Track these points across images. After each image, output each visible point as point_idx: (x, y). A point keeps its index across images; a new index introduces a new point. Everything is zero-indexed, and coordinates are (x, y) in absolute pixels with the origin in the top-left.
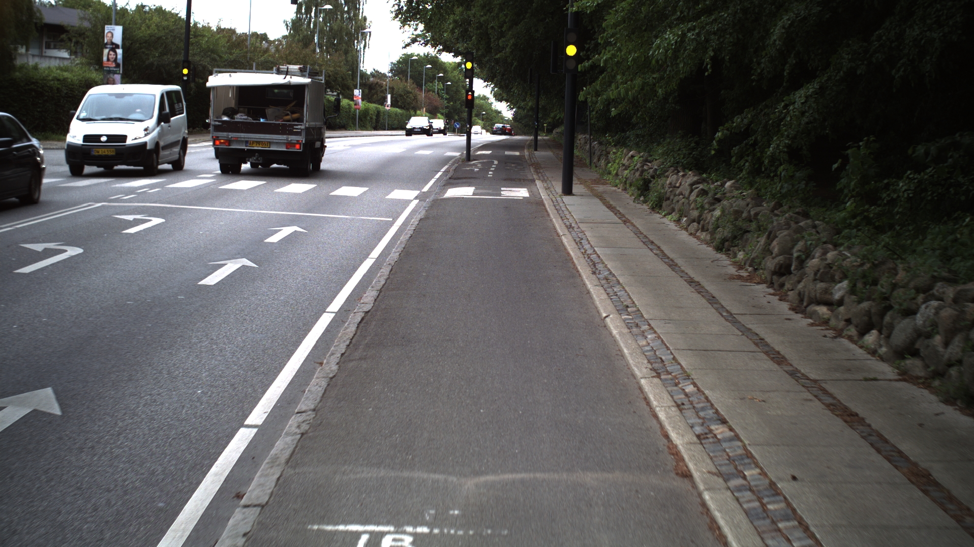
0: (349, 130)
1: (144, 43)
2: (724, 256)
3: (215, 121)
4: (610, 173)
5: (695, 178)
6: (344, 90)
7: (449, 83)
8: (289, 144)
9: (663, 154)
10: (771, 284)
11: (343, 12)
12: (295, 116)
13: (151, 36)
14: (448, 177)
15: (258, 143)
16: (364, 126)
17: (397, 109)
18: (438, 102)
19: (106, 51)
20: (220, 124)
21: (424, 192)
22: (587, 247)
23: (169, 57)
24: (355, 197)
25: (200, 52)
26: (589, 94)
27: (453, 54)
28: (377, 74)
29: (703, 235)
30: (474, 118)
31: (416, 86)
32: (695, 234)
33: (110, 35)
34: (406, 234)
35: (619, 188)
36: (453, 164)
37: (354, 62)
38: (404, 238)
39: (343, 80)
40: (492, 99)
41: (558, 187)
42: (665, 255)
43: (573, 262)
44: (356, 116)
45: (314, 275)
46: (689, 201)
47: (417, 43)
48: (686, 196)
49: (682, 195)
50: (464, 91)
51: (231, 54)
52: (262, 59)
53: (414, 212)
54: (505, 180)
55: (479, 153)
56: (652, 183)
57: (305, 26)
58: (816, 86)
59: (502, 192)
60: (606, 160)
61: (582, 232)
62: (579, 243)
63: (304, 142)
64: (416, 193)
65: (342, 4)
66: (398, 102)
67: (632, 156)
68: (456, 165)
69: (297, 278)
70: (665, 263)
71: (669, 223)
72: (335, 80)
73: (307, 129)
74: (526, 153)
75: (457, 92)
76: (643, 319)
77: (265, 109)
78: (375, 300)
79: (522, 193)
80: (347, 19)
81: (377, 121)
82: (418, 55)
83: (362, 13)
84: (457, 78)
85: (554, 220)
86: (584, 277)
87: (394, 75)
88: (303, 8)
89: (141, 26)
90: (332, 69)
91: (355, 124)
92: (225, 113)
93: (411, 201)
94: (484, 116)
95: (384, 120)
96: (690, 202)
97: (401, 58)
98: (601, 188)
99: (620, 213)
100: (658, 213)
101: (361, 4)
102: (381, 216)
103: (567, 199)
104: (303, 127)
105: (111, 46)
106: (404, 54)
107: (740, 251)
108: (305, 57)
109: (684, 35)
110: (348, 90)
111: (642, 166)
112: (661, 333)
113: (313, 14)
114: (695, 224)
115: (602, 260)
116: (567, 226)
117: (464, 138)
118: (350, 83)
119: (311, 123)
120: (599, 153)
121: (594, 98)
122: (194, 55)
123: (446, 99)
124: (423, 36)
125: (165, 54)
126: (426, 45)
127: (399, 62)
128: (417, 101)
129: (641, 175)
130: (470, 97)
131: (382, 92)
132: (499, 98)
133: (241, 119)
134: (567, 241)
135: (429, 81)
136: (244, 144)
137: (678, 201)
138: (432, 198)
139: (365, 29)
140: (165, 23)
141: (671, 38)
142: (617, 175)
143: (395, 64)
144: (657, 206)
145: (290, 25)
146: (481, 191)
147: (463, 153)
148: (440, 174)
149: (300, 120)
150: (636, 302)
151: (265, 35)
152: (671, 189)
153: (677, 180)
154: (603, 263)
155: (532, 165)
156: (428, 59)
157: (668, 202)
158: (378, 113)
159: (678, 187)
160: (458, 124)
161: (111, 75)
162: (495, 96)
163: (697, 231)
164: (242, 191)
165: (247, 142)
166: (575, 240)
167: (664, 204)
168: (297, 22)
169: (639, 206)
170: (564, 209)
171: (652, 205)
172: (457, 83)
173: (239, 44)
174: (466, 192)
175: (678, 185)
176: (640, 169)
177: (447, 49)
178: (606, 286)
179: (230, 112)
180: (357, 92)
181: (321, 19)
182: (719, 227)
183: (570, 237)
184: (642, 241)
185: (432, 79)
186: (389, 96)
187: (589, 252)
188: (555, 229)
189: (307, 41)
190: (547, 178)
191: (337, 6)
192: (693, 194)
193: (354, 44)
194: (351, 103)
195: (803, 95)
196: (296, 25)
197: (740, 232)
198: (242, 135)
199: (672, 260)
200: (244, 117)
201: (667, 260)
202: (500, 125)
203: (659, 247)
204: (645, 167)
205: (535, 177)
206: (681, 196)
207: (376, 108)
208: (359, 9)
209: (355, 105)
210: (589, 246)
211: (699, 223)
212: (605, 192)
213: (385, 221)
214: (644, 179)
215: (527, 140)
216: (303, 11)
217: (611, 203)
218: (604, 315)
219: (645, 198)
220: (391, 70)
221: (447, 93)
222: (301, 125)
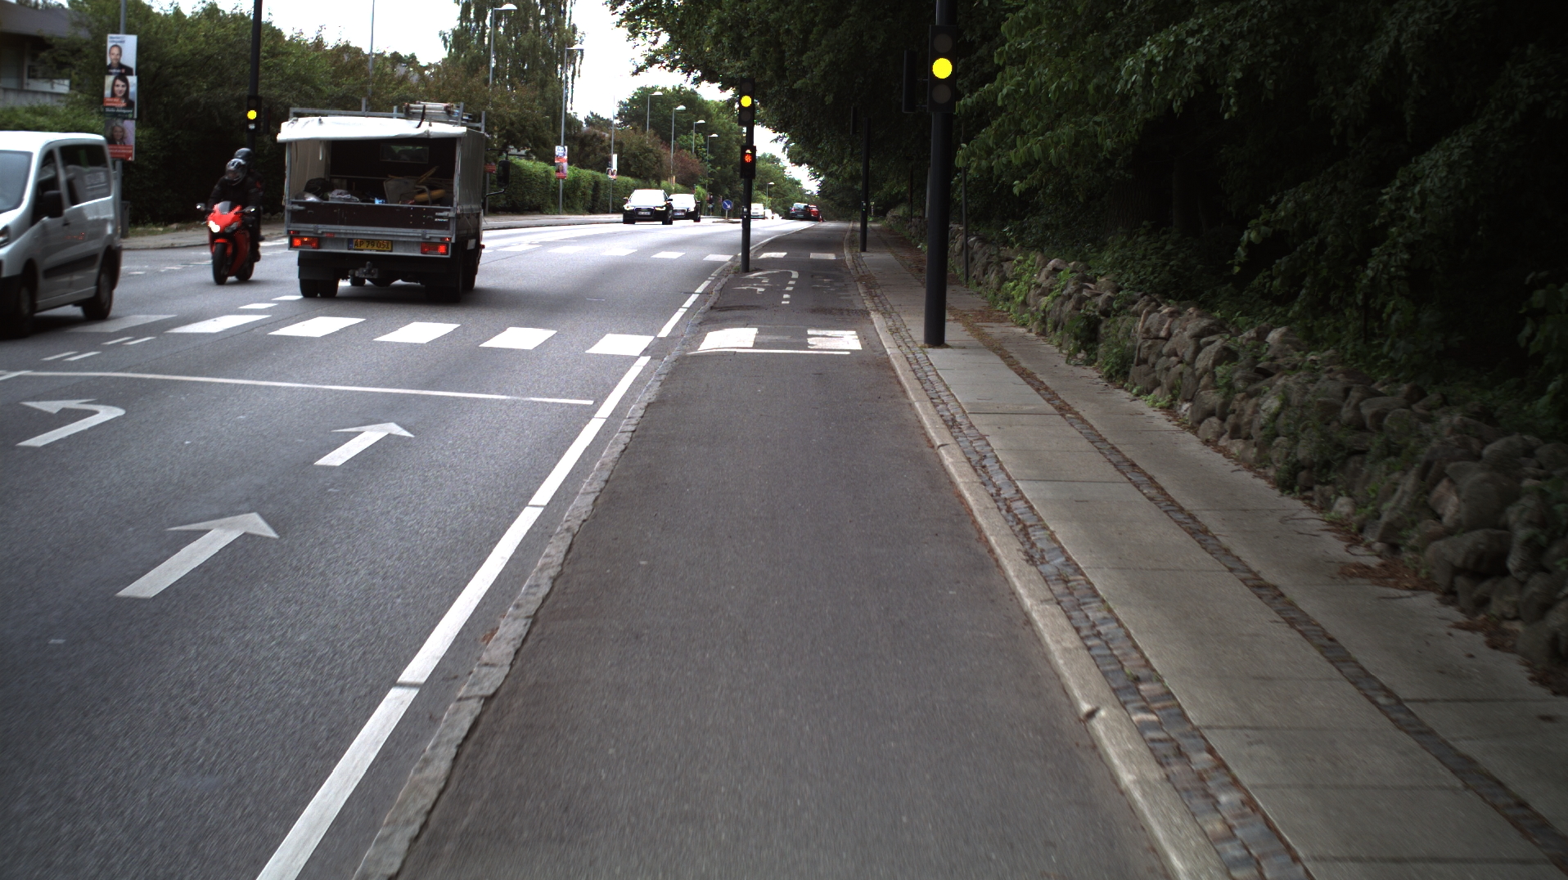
0: (547, 214)
1: (183, 65)
2: (1300, 504)
3: (293, 203)
4: (1008, 298)
5: (1205, 322)
6: (538, 147)
7: (715, 135)
8: (427, 245)
9: (1113, 266)
10: (1449, 595)
11: (538, 18)
12: (437, 193)
13: (194, 55)
14: (708, 305)
15: (371, 242)
16: (572, 207)
17: (629, 179)
18: (696, 165)
19: (109, 80)
20: (302, 208)
21: (661, 339)
22: (999, 479)
23: (226, 90)
24: (527, 351)
25: (283, 81)
26: (973, 154)
27: (719, 84)
28: (595, 121)
29: (1237, 446)
30: (755, 193)
31: (659, 140)
32: (1217, 441)
33: (115, 51)
34: (616, 443)
35: (1030, 331)
36: (718, 279)
37: (554, 98)
38: (610, 453)
39: (536, 129)
40: (785, 161)
41: (917, 329)
42: (1173, 502)
43: (975, 522)
44: (559, 190)
45: (399, 559)
46: (1194, 370)
47: (656, 66)
48: (1187, 358)
49: (1176, 355)
50: (738, 149)
51: (337, 85)
52: (395, 94)
53: (638, 382)
54: (814, 311)
55: (765, 255)
56: (1103, 325)
57: (475, 41)
58: (1467, 141)
59: (810, 341)
60: (998, 272)
61: (982, 437)
62: (978, 466)
63: (453, 241)
64: (645, 341)
65: (536, 5)
66: (630, 166)
67: (1056, 270)
68: (724, 280)
69: (357, 572)
70: (1179, 523)
71: (1149, 411)
72: (523, 130)
73: (458, 216)
74: (847, 256)
75: (728, 149)
76: (1189, 727)
77: (383, 181)
78: (517, 652)
79: (846, 341)
80: (544, 29)
81: (595, 198)
82: (664, 89)
83: (570, 19)
84: (728, 127)
85: (917, 405)
86: (1011, 573)
87: (625, 123)
88: (472, 11)
89: (177, 37)
90: (517, 111)
91: (556, 204)
92: (311, 188)
93: (631, 360)
94: (773, 189)
95: (605, 196)
96: (1197, 373)
97: (636, 94)
98: (996, 330)
99: (1046, 389)
100: (1121, 387)
101: (568, 4)
102: (571, 395)
103: (935, 354)
104: (452, 214)
105: (118, 71)
106: (641, 88)
107: (1339, 495)
108: (470, 91)
109: (1180, 43)
110: (545, 146)
111: (1079, 290)
112: (1254, 787)
113: (488, 22)
114: (1214, 420)
115: (1040, 519)
116: (945, 422)
117: (737, 228)
118: (549, 135)
119: (465, 207)
120: (984, 260)
121: (984, 163)
122: (270, 86)
123: (710, 161)
124: (667, 51)
125: (220, 86)
126: (673, 68)
127: (632, 101)
128: (661, 165)
129: (1077, 308)
130: (748, 159)
131: (603, 149)
132: (797, 160)
133: (339, 199)
134: (951, 459)
135: (681, 132)
136: (346, 244)
137: (1168, 369)
138: (675, 352)
139: (573, 45)
140: (220, 32)
141: (1155, 51)
142: (1024, 303)
143: (625, 105)
144: (1119, 374)
145: (450, 39)
146: (770, 338)
147: (736, 256)
148: (693, 298)
149: (447, 201)
150: (1154, 662)
151: (413, 57)
152: (1150, 342)
153: (1162, 323)
154: (1045, 528)
155: (860, 279)
156: (680, 96)
157: (1144, 368)
158: (596, 185)
159: (1167, 339)
160: (729, 203)
161: (119, 122)
162: (789, 156)
163: (1220, 435)
164: (310, 341)
165: (350, 241)
166: (969, 460)
167: (1134, 370)
168: (462, 35)
169: (1080, 371)
170: (933, 378)
171: (1109, 370)
172: (727, 135)
173: (353, 68)
174: (737, 338)
175: (1163, 334)
176: (1076, 296)
177: (710, 76)
178: (1066, 600)
179: (320, 187)
180: (560, 151)
181: (501, 30)
182: (1277, 435)
183: (958, 453)
184: (1110, 461)
185: (686, 128)
186: (615, 157)
187: (1007, 493)
188: (923, 428)
189: (477, 64)
190: (892, 307)
191: (526, 8)
192: (1201, 355)
193: (556, 70)
194: (551, 168)
195: (1441, 162)
196: (459, 40)
197: (1340, 454)
198: (343, 228)
199: (1192, 517)
200: (345, 196)
201: (1180, 517)
202: (802, 205)
203: (1151, 479)
204: (1085, 293)
205: (869, 304)
206: (1173, 359)
207: (594, 177)
208: (565, 13)
209: (558, 171)
210: (1003, 476)
211: (1223, 419)
212: (1005, 339)
213: (577, 405)
214: (1088, 317)
215: (845, 231)
216: (472, 16)
217: (1024, 364)
218: (1086, 707)
219: (1089, 355)
220: (620, 114)
221: (711, 152)
222: (449, 210)
